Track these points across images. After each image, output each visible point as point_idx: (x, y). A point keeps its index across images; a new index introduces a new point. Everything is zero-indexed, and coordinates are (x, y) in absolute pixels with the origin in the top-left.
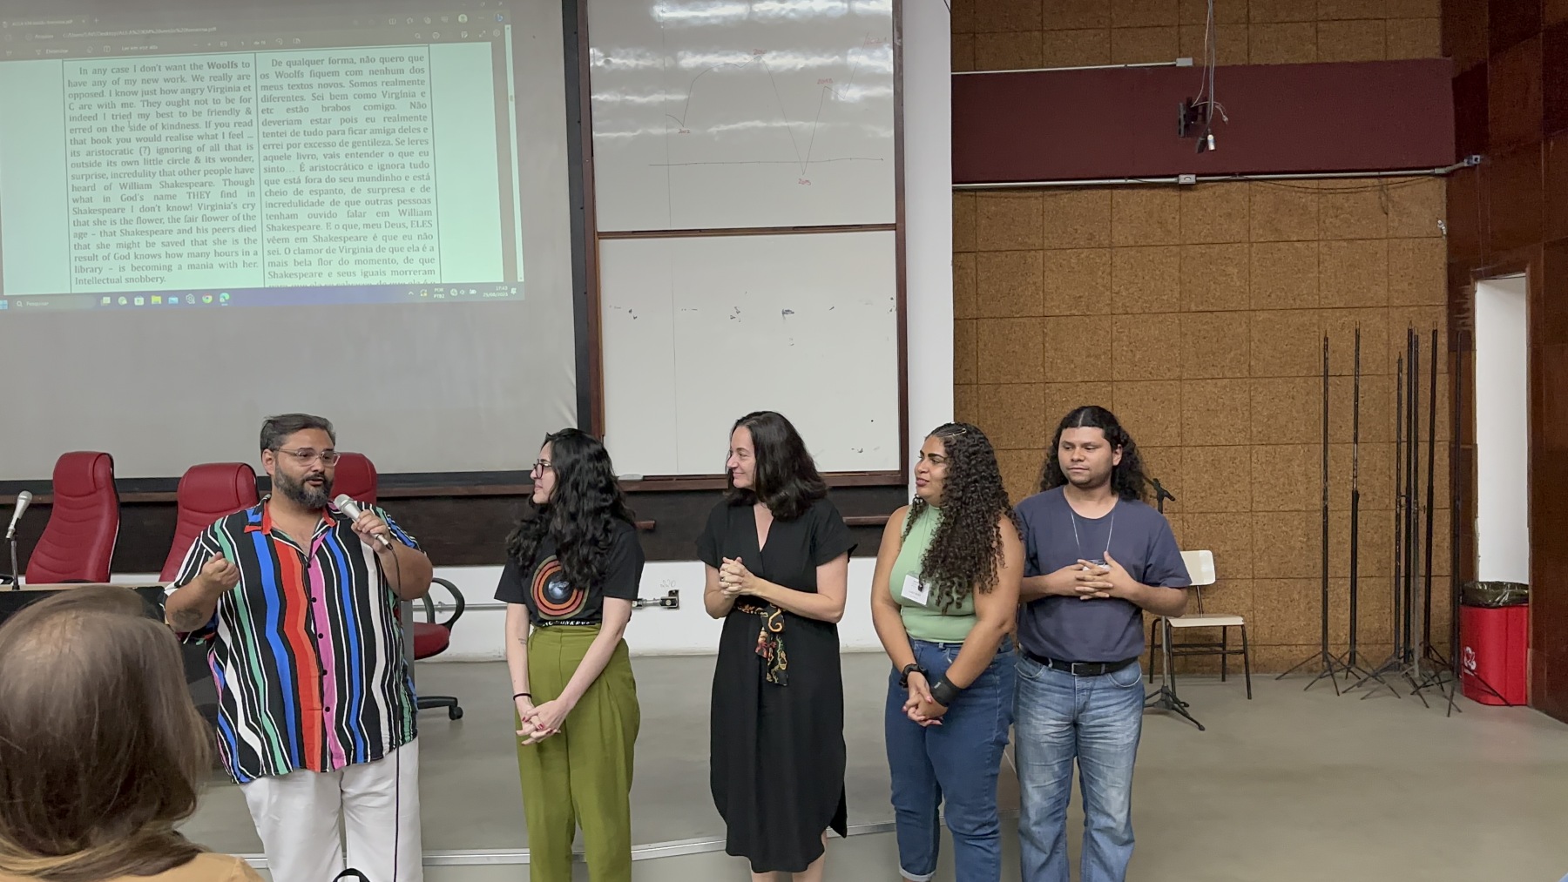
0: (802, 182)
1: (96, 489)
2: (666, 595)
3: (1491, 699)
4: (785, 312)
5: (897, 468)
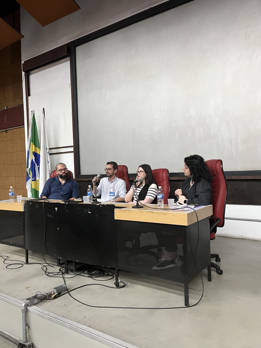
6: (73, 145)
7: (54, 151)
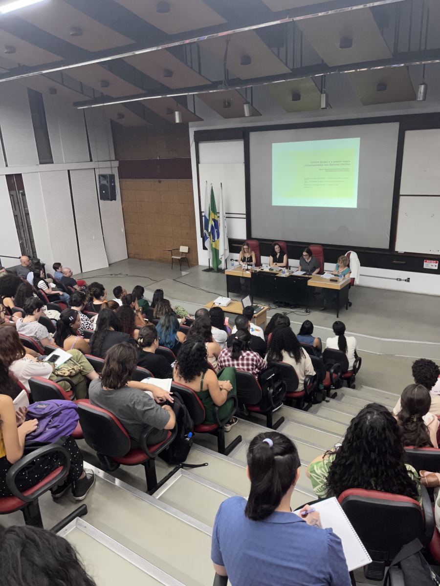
2: (407, 279)
6: (245, 213)
7: (228, 215)
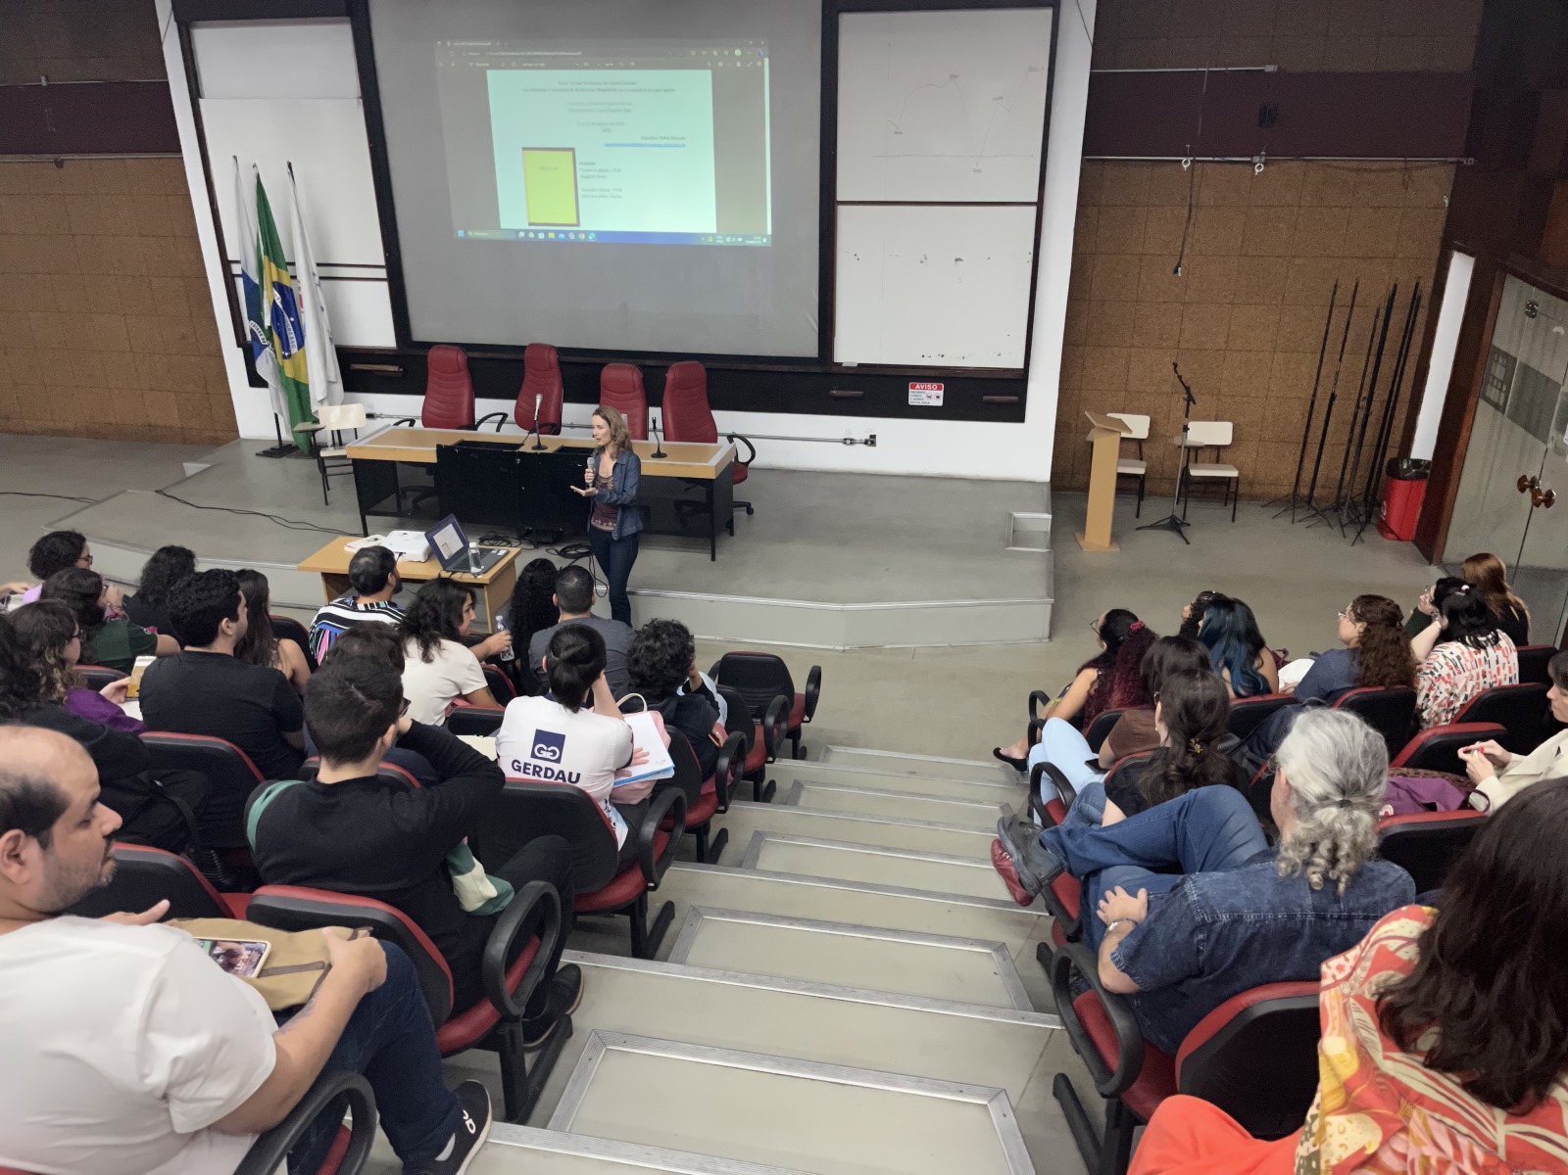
0: (975, 171)
1: (551, 368)
2: (868, 438)
3: (1390, 535)
4: (957, 260)
5: (1022, 367)
6: (383, 263)
7: (327, 272)
